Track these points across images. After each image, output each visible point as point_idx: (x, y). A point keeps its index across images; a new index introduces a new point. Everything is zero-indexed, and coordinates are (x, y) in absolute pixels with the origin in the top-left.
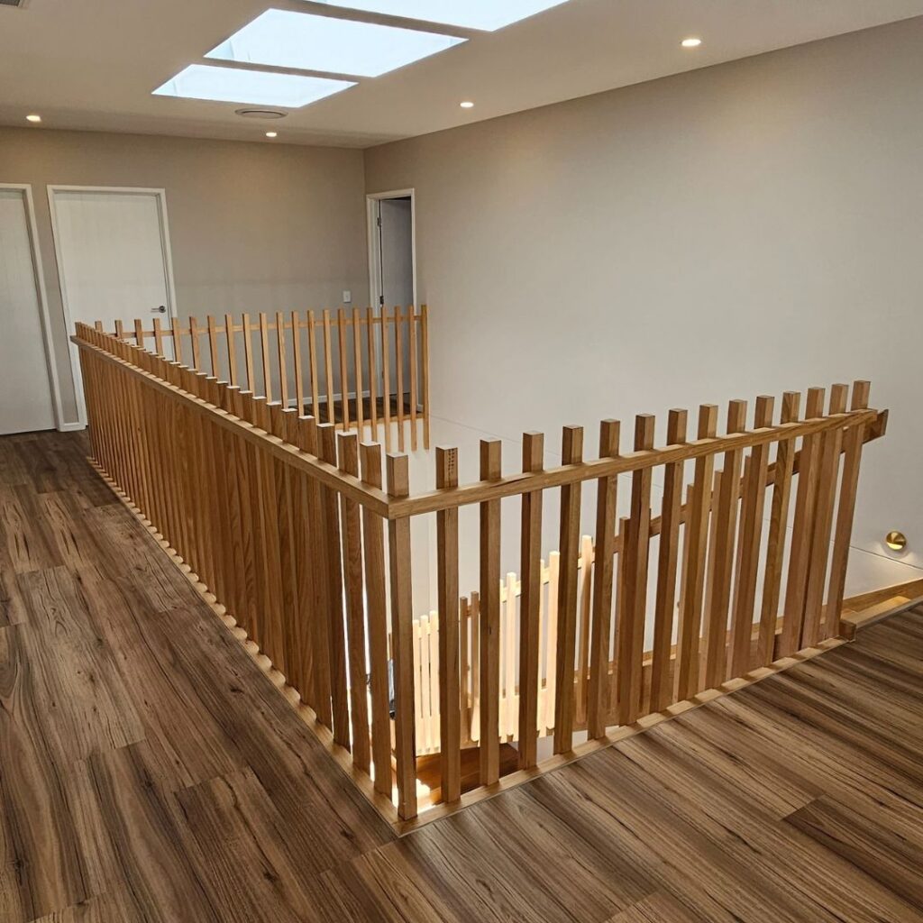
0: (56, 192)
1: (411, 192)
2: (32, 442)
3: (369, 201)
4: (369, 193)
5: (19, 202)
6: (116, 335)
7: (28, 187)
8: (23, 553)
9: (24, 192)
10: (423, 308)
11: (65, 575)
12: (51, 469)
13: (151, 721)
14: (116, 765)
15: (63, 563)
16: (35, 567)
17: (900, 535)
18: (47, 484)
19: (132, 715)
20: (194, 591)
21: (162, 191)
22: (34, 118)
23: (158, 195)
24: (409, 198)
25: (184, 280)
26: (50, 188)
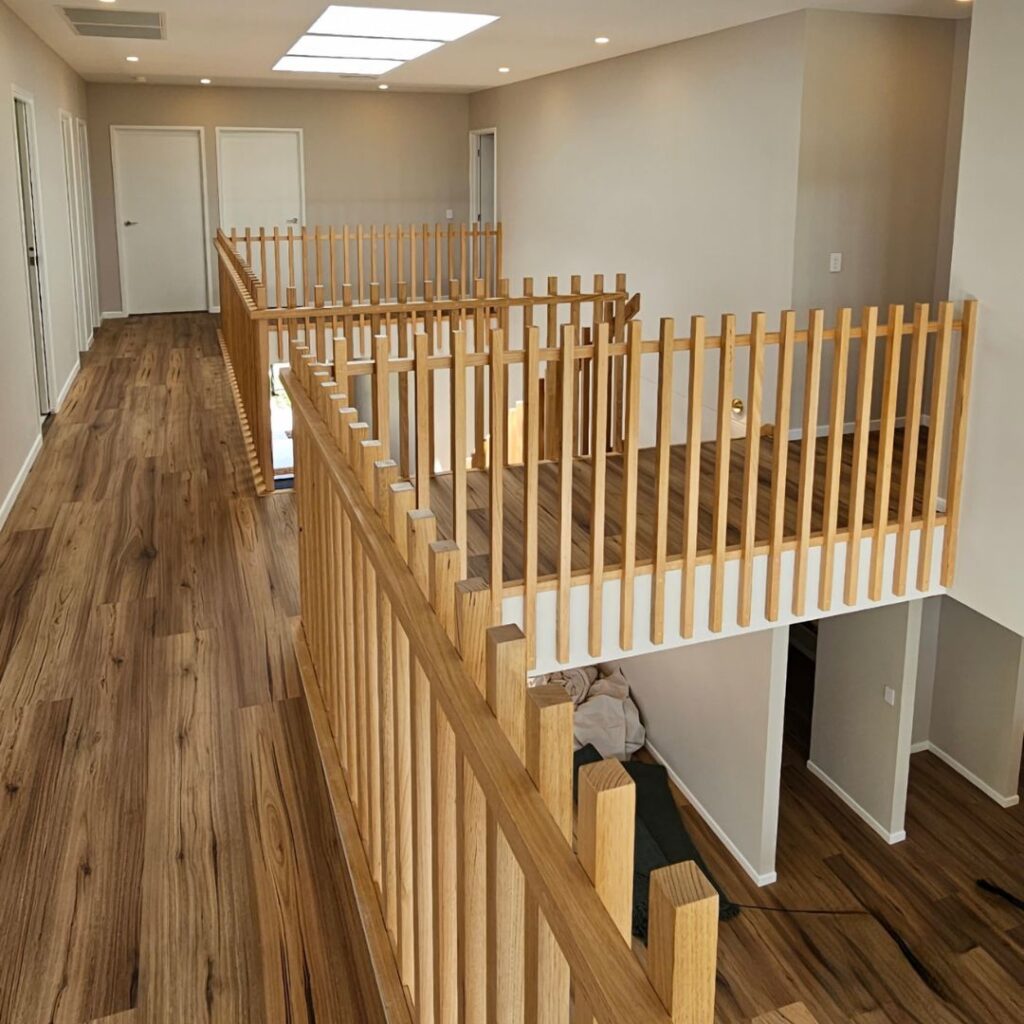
0: (221, 131)
1: (494, 130)
2: (187, 319)
3: (471, 135)
4: (472, 129)
5: (195, 139)
6: (231, 239)
7: (202, 129)
8: (145, 377)
9: (199, 132)
10: (499, 225)
11: (163, 390)
12: (188, 335)
13: (169, 451)
14: (142, 464)
15: (165, 384)
16: (148, 384)
17: (740, 402)
18: (181, 343)
19: (161, 446)
20: (233, 402)
21: (301, 130)
22: (205, 81)
23: (298, 133)
24: (493, 134)
25: (312, 199)
26: (217, 129)
